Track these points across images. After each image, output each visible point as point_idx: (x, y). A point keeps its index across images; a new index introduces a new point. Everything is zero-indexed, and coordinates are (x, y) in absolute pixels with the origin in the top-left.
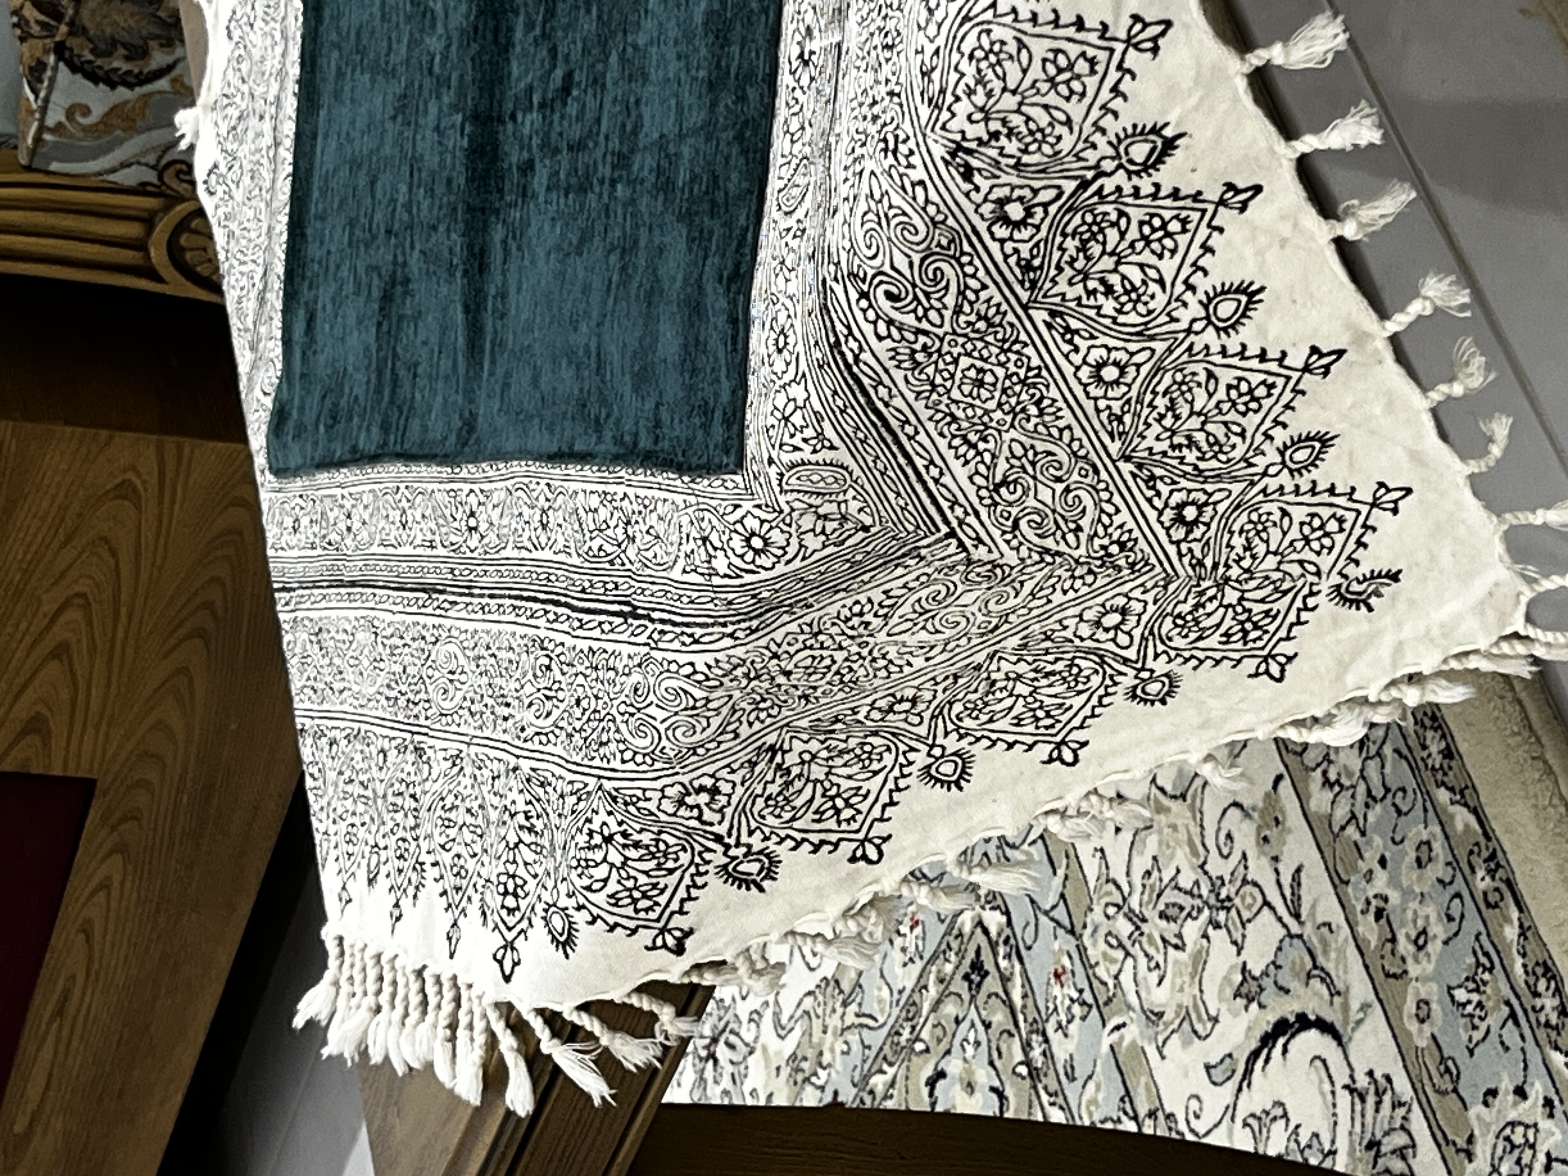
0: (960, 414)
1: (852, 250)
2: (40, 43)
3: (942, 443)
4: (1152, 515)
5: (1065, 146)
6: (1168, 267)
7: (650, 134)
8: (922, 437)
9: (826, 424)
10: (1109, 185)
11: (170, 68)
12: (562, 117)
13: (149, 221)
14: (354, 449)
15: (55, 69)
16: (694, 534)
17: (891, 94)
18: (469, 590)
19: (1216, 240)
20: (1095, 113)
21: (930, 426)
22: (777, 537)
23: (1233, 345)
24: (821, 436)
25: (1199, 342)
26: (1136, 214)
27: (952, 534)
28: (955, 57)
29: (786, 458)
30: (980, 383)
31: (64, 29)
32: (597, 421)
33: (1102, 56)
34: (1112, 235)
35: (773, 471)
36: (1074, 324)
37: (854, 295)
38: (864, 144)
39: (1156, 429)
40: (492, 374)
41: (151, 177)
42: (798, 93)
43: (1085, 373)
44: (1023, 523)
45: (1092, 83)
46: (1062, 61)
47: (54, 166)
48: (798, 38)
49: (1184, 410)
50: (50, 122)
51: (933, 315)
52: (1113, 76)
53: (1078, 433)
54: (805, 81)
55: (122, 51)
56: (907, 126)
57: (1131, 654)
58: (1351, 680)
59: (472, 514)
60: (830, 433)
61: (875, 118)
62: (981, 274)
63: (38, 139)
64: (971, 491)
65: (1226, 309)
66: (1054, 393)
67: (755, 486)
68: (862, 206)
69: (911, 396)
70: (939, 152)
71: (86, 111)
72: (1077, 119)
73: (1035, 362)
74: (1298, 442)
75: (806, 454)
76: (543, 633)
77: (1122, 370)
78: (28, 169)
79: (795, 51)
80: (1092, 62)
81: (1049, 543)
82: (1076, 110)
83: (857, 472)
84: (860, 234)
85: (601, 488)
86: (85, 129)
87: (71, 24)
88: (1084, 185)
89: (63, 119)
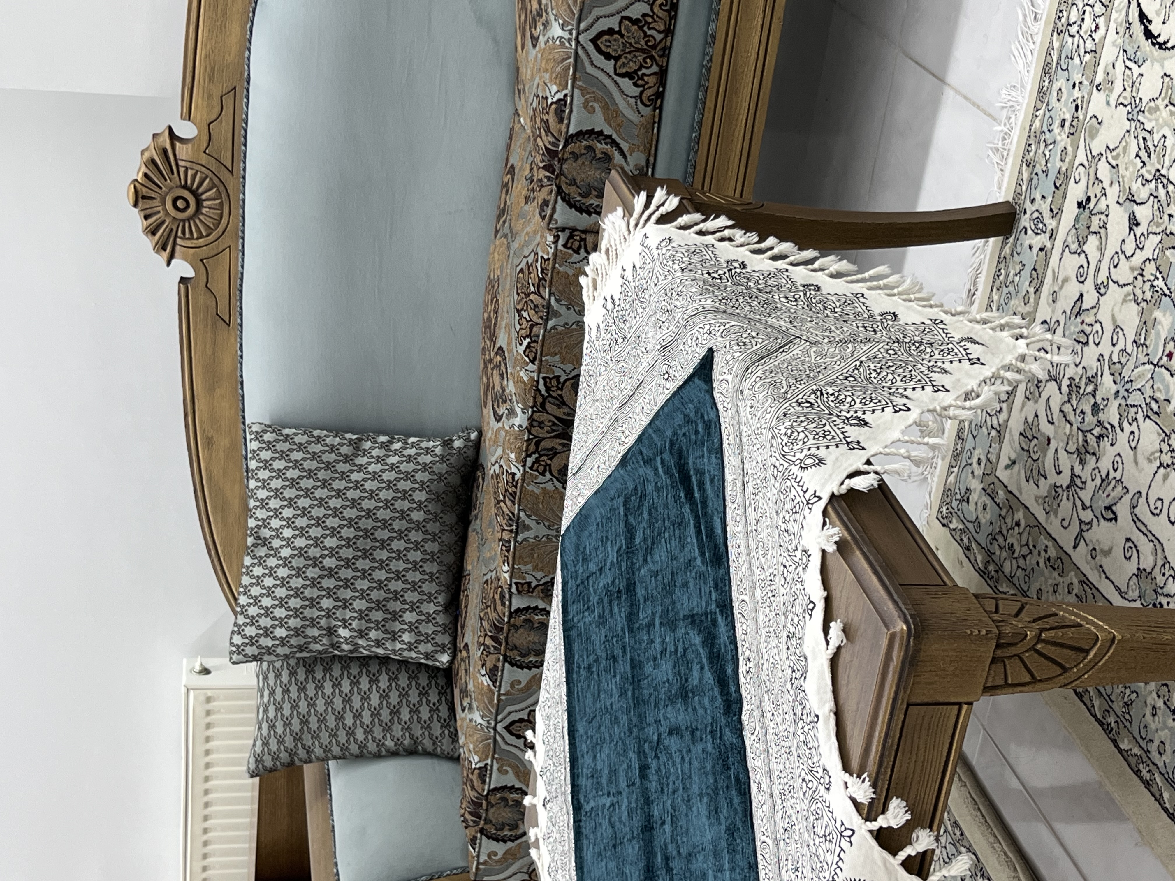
2: (473, 829)
15: (481, 838)
31: (482, 822)
50: (481, 860)
55: (508, 827)
71: (496, 854)
86: (496, 861)
87: (485, 820)
89: (487, 859)
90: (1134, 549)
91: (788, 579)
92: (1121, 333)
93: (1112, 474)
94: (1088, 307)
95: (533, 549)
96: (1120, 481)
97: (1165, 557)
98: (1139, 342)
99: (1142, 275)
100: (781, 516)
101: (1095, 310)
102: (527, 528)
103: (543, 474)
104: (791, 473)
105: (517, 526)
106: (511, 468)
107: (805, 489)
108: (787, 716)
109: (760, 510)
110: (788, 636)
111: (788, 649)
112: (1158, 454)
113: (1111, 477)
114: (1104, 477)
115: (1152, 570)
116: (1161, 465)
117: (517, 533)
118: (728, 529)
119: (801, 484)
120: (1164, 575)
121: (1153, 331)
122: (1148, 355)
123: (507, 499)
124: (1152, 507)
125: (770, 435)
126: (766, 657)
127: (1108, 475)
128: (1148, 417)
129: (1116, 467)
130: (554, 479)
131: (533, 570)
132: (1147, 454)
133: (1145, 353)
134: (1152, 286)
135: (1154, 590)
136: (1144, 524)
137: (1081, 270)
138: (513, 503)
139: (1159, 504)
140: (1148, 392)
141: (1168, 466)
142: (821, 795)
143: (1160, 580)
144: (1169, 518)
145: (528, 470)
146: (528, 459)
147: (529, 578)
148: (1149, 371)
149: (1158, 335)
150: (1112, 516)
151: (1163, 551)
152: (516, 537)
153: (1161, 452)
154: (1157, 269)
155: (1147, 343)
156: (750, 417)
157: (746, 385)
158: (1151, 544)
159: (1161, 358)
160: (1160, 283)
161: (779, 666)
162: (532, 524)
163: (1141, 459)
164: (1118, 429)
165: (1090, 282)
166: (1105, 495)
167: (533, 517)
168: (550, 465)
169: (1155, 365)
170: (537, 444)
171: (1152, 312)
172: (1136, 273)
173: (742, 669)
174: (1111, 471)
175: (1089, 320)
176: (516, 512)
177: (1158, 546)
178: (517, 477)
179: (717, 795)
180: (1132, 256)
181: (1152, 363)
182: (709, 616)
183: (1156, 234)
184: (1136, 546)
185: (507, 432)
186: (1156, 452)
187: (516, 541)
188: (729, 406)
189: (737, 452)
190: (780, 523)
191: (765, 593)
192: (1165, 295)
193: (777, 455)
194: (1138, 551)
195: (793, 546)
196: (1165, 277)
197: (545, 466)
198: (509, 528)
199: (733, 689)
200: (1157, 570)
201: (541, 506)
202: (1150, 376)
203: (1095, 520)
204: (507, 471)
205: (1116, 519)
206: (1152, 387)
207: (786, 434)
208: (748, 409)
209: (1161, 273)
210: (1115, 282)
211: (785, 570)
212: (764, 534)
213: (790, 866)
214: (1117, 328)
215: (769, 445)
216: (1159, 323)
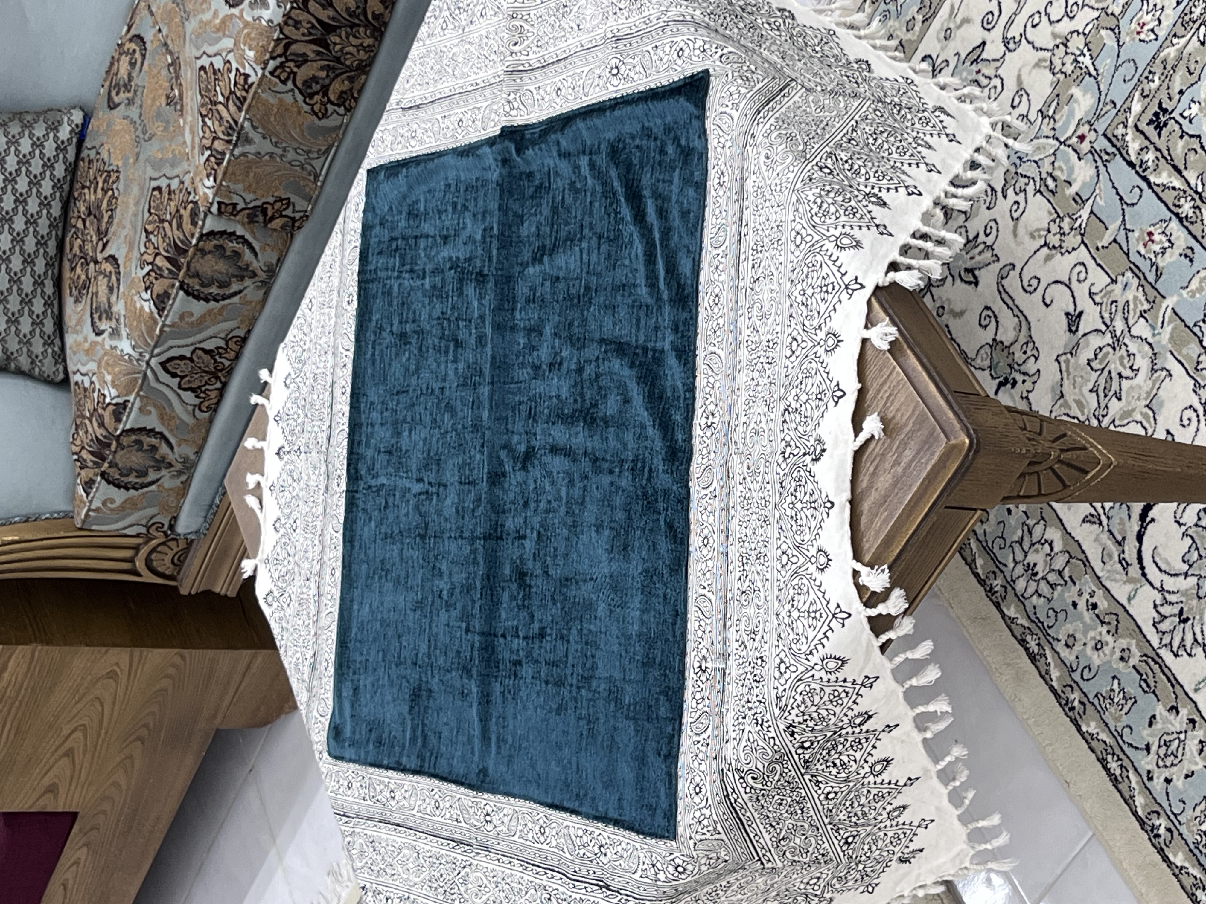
0: (770, 815)
1: (738, 760)
2: (92, 471)
3: (761, 827)
4: (836, 842)
5: (831, 722)
6: (858, 755)
7: (601, 672)
8: (754, 826)
9: (719, 826)
10: (844, 732)
11: (158, 480)
12: (540, 647)
13: (137, 549)
14: (399, 763)
15: (100, 483)
16: (647, 862)
17: (760, 702)
18: (487, 848)
19: (878, 744)
20: (845, 710)
21: (758, 821)
22: (690, 867)
23: (879, 780)
24: (715, 829)
25: (866, 781)
26: (850, 739)
27: (760, 859)
28: (793, 693)
29: (699, 837)
30: (781, 804)
31: (106, 465)
32: (578, 795)
33: (851, 691)
34: (840, 747)
35: (691, 842)
36: (820, 779)
37: (737, 777)
38: (744, 718)
39: (844, 812)
40: (498, 753)
41: (143, 530)
42: (699, 683)
43: (822, 797)
44: (787, 853)
45: (846, 700)
46: (836, 694)
47: (94, 527)
48: (697, 659)
49: (856, 804)
50: (93, 507)
51: (769, 784)
52: (854, 697)
53: (814, 817)
54: (704, 678)
55: (135, 474)
56: (768, 716)
57: (818, 893)
58: (898, 889)
59: (488, 814)
60: (719, 828)
61: (750, 709)
62: (790, 767)
63: (87, 515)
64: (769, 843)
65: (878, 768)
66: (809, 805)
67: (682, 847)
68: (744, 743)
69: (753, 811)
70: (782, 727)
71: (113, 501)
72: (838, 713)
73: (804, 794)
74: (894, 810)
75: (708, 836)
76: (545, 883)
77: (836, 793)
78: (81, 529)
79: (697, 665)
80: (847, 693)
81: (796, 858)
82: (838, 710)
83: (727, 841)
84: (742, 755)
85: (584, 827)
86: (112, 510)
87: (110, 463)
88: (835, 733)
89: (100, 505)
90: (993, 319)
91: (797, 353)
92: (1025, 96)
93: (982, 238)
94: (990, 58)
95: (250, 167)
96: (991, 247)
97: (1031, 337)
98: (1045, 113)
99: (1066, 46)
100: (799, 287)
101: (998, 64)
102: (248, 141)
103: (284, 82)
104: (824, 248)
105: (238, 138)
106: (244, 68)
107: (843, 270)
108: (769, 487)
109: (761, 270)
110: (786, 410)
111: (785, 421)
112: (1045, 233)
113: (980, 240)
114: (971, 238)
115: (1012, 344)
116: (1046, 244)
117: (236, 145)
118: (702, 273)
119: (838, 264)
120: (1025, 353)
121: (1066, 108)
122: (1054, 129)
123: (231, 102)
124: (1025, 284)
125: (794, 199)
126: (743, 419)
127: (977, 236)
128: (1039, 191)
129: (988, 231)
130: (296, 91)
131: (244, 191)
132: (1031, 229)
133: (1051, 126)
134: (1076, 61)
135: (1010, 365)
136: (1011, 297)
137: (990, 16)
138: (240, 110)
139: (1034, 282)
140: (1046, 167)
141: (1054, 247)
142: (809, 572)
143: (1019, 357)
144: (1044, 299)
145: (267, 73)
146: (271, 62)
147: (236, 199)
148: (1052, 146)
149: (1071, 113)
150: (972, 279)
151: (1030, 329)
152: (233, 150)
153: (1049, 231)
154: (1086, 45)
155: (1057, 117)
156: (764, 168)
157: (760, 130)
158: (1016, 319)
159: (1070, 138)
160: (1086, 61)
161: (766, 436)
162: (256, 137)
163: (1021, 231)
164: (999, 194)
165: (998, 33)
166: (968, 256)
167: (260, 130)
168: (295, 74)
169: (1061, 143)
170: (287, 47)
171: (1069, 87)
172: (1058, 41)
173: (699, 420)
174: (982, 234)
175: (988, 71)
176: (241, 120)
177: (1024, 323)
178: (250, 81)
179: (627, 533)
180: (1058, 21)
181: (1057, 139)
182: (650, 354)
183: (1093, 8)
184: (995, 317)
185: (247, 24)
186: (1043, 230)
187: (232, 154)
188: (728, 144)
189: (735, 197)
190: (796, 293)
191: (754, 356)
192: (1090, 75)
193: (803, 222)
194: (997, 322)
195: (815, 323)
196: (1094, 55)
197: (289, 74)
198: (226, 138)
199: (680, 437)
200: (1017, 346)
201: (272, 119)
202: (1052, 151)
203: (950, 278)
204: (237, 70)
205: (976, 284)
206: (1053, 163)
207: (815, 202)
208: (762, 158)
209: (1089, 50)
210: (1029, 42)
211: (795, 344)
212: (765, 296)
213: (743, 627)
214: (1021, 91)
215: (792, 209)
216: (1076, 101)
